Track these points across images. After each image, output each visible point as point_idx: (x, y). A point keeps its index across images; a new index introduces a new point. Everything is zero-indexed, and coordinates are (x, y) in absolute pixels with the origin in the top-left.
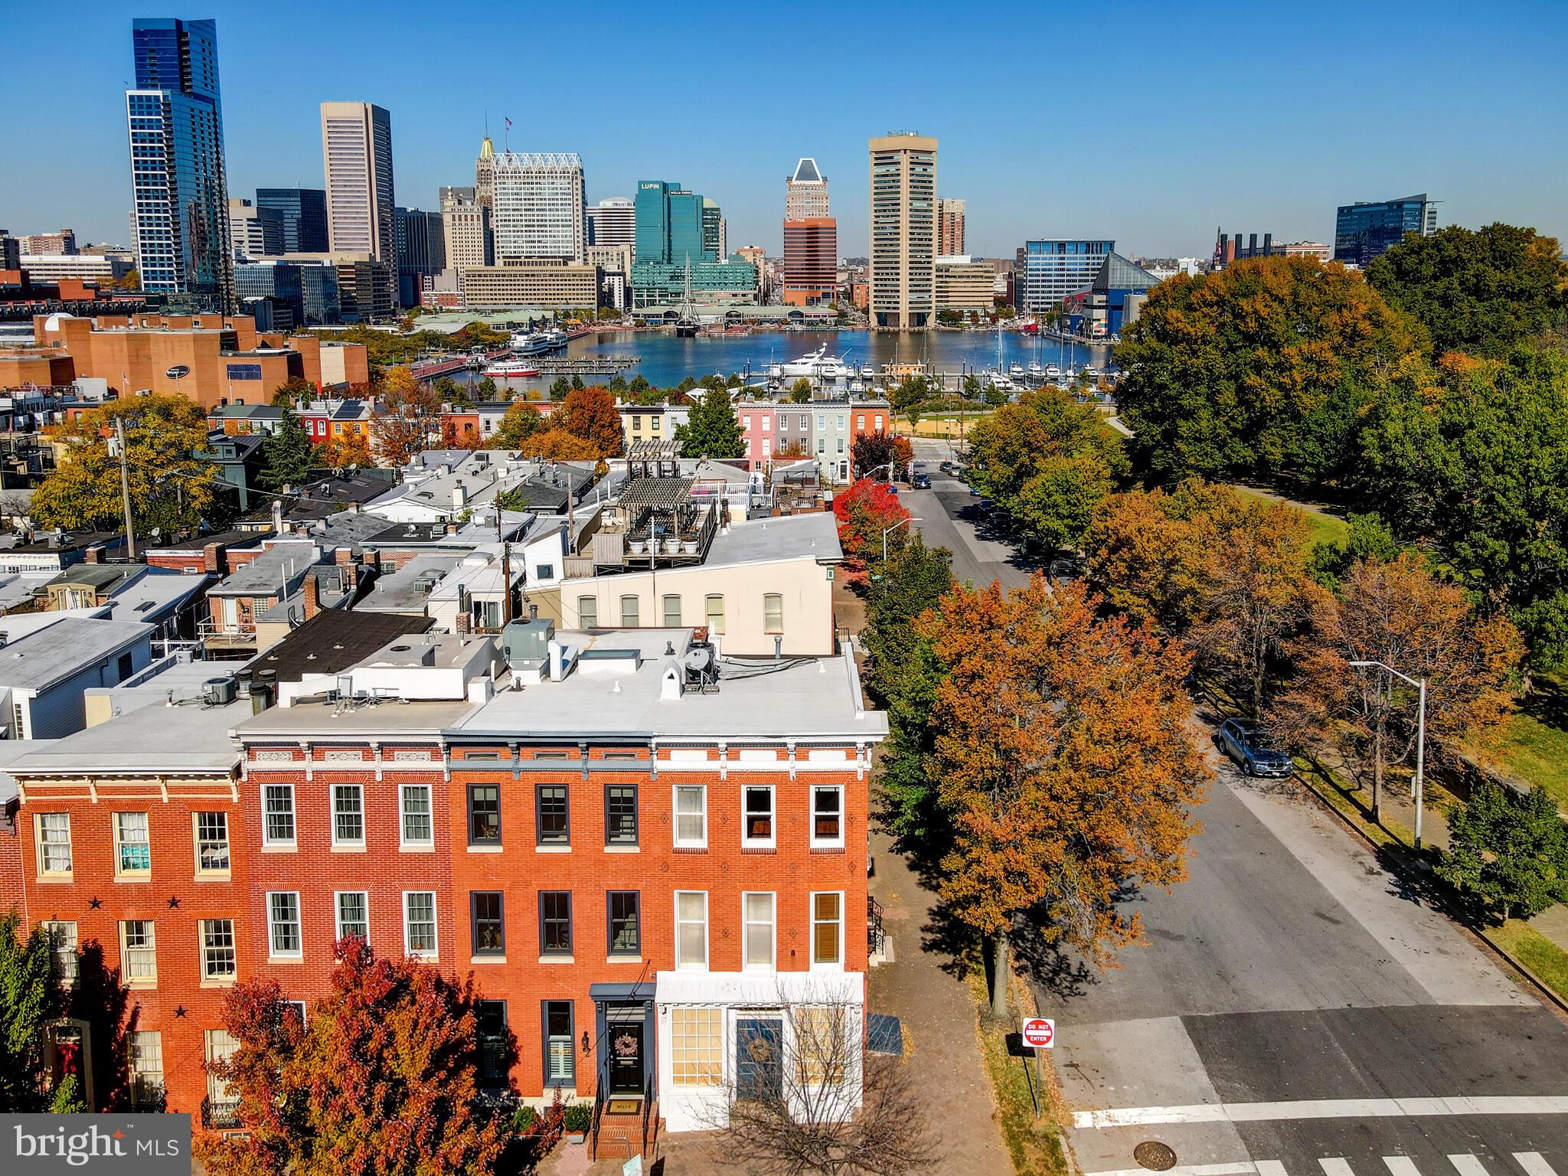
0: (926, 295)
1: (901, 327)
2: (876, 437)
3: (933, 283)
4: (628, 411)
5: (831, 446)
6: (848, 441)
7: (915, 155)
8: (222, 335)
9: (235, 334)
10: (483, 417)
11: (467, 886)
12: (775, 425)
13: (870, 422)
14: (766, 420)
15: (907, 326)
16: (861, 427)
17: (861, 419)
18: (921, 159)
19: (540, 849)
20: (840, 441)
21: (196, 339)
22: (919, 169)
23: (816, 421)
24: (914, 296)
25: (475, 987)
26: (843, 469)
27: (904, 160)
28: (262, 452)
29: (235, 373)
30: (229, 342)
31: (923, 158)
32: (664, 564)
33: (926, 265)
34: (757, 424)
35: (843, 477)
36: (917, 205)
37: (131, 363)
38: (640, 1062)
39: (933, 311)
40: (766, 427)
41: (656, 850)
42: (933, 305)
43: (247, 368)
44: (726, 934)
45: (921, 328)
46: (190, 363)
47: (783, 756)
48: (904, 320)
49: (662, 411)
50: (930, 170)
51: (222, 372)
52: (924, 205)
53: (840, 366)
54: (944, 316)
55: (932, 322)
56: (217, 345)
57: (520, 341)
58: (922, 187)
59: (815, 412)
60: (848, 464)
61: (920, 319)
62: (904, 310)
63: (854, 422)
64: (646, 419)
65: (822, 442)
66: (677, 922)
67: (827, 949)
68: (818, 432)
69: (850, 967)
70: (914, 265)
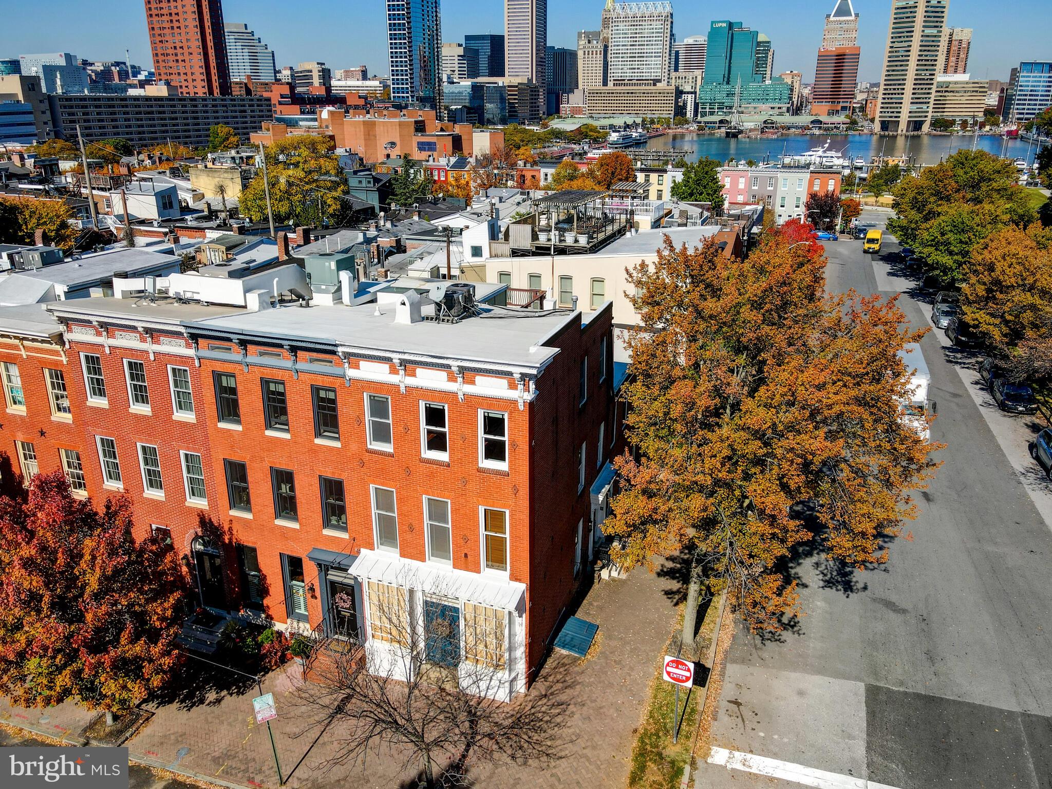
0: (924, 106)
1: (899, 132)
2: (827, 196)
3: (933, 96)
4: (642, 170)
5: (790, 202)
6: (804, 198)
8: (416, 122)
9: (423, 122)
10: (543, 171)
11: (220, 454)
12: (749, 185)
13: (824, 184)
14: (742, 180)
15: (904, 131)
16: (816, 188)
17: (817, 182)
19: (269, 433)
20: (798, 199)
21: (401, 124)
23: (781, 182)
24: (914, 107)
25: (234, 532)
28: (391, 184)
29: (422, 147)
30: (420, 127)
33: (929, 82)
34: (735, 183)
36: (928, 31)
37: (365, 140)
38: (354, 616)
39: (928, 120)
40: (741, 186)
41: (354, 447)
42: (930, 115)
43: (429, 144)
44: (411, 529)
45: (916, 133)
46: (397, 140)
47: (452, 378)
48: (903, 126)
49: (665, 171)
51: (415, 145)
52: (934, 31)
53: (838, 158)
55: (926, 128)
56: (412, 129)
57: (614, 136)
58: (935, 16)
59: (781, 175)
60: (802, 217)
61: (917, 125)
62: (904, 118)
63: (811, 184)
64: (654, 177)
65: (783, 198)
66: (374, 511)
67: (496, 558)
68: (782, 190)
69: (514, 577)
70: (918, 82)
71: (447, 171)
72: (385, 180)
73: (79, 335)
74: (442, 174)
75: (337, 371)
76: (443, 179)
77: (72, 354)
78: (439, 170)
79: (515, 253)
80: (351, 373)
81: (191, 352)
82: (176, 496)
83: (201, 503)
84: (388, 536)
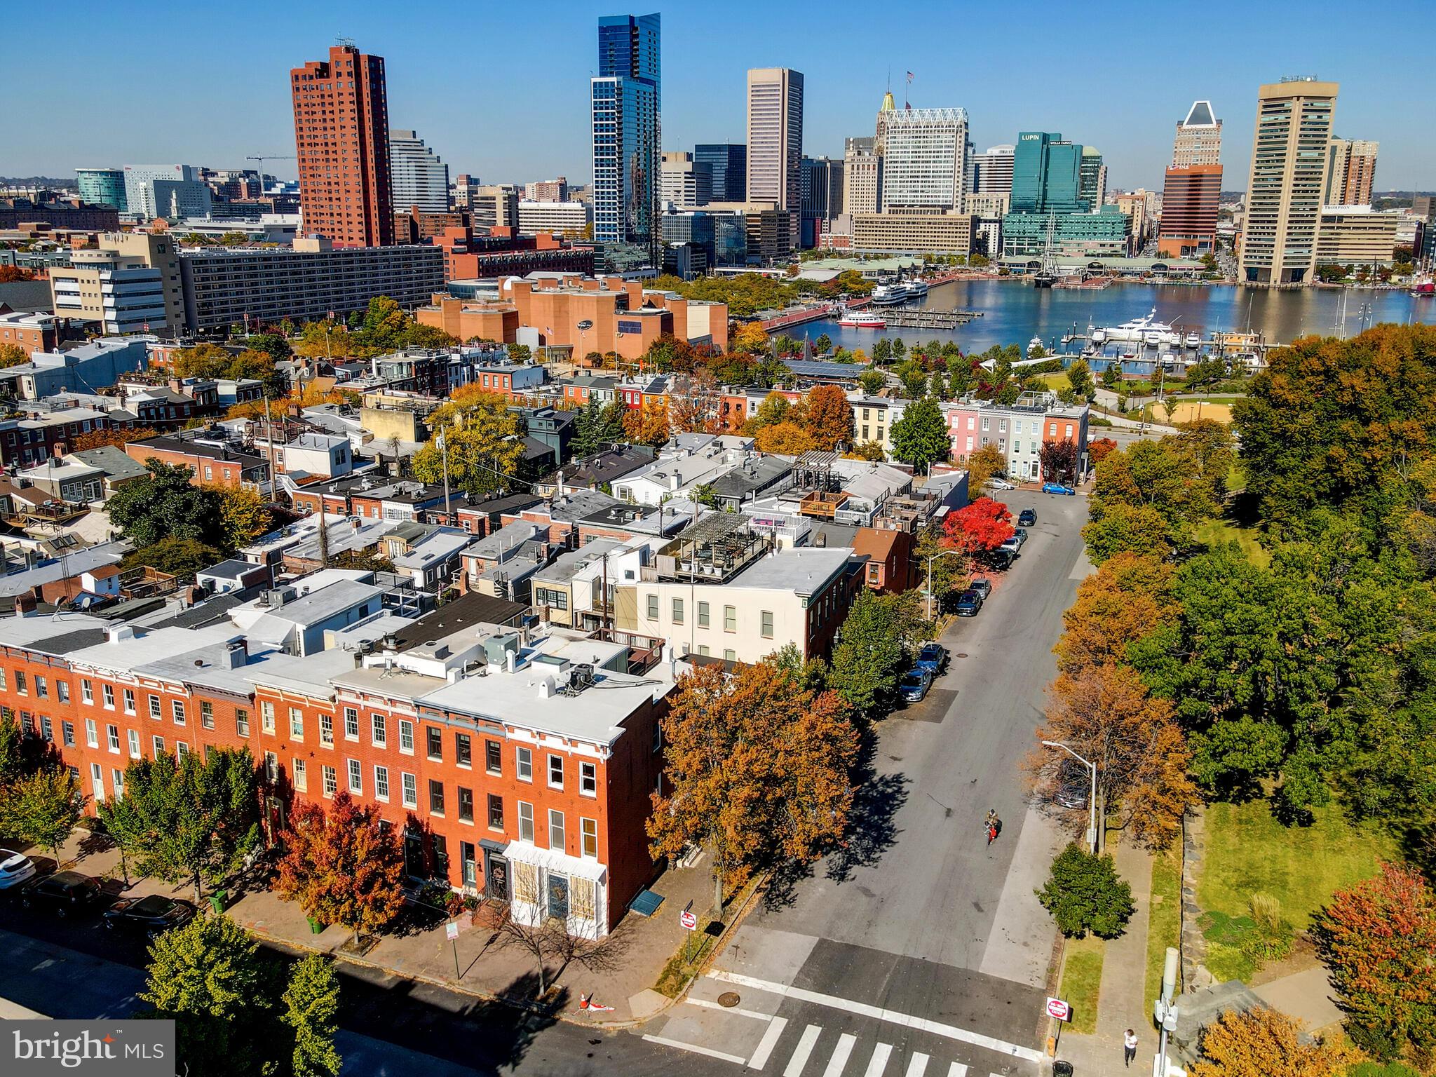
0: (1305, 250)
1: (1272, 283)
2: (1063, 444)
3: (1316, 237)
4: (860, 404)
5: (1025, 448)
6: (1040, 446)
7: (1309, 102)
8: (618, 297)
9: (627, 296)
10: (750, 399)
11: (428, 776)
12: (979, 425)
13: (1061, 430)
14: (971, 421)
15: (1279, 283)
16: (1052, 434)
17: (1054, 427)
18: (1316, 106)
19: (459, 765)
20: (1034, 444)
21: (599, 300)
22: (1312, 117)
23: (1013, 425)
24: (1291, 252)
25: (430, 826)
26: (1035, 468)
27: (1296, 107)
29: (625, 328)
30: (622, 303)
31: (1319, 104)
32: (701, 581)
33: (1309, 219)
34: (963, 423)
35: (1035, 474)
36: (1305, 154)
37: (555, 317)
38: (504, 884)
39: (1312, 268)
40: (971, 427)
41: (509, 778)
42: (1313, 261)
43: (633, 324)
44: (541, 829)
45: (1294, 284)
46: (594, 320)
47: (565, 743)
48: (1276, 275)
49: (886, 406)
50: (1326, 117)
51: (616, 327)
52: (1314, 154)
54: (1322, 271)
55: (1309, 278)
56: (613, 305)
57: (880, 291)
58: (1315, 135)
59: (1014, 417)
60: (1039, 464)
61: (1295, 274)
62: (1277, 266)
63: (1047, 429)
64: (873, 412)
65: (1017, 443)
66: (520, 816)
67: (590, 848)
68: (1015, 434)
69: (600, 861)
70: (1295, 218)
71: (641, 395)
72: (568, 421)
73: (345, 697)
74: (636, 397)
75: (502, 733)
76: (637, 403)
77: (339, 708)
78: (632, 393)
79: (661, 579)
80: (509, 735)
81: (415, 714)
82: (396, 799)
83: (412, 806)
84: (528, 832)
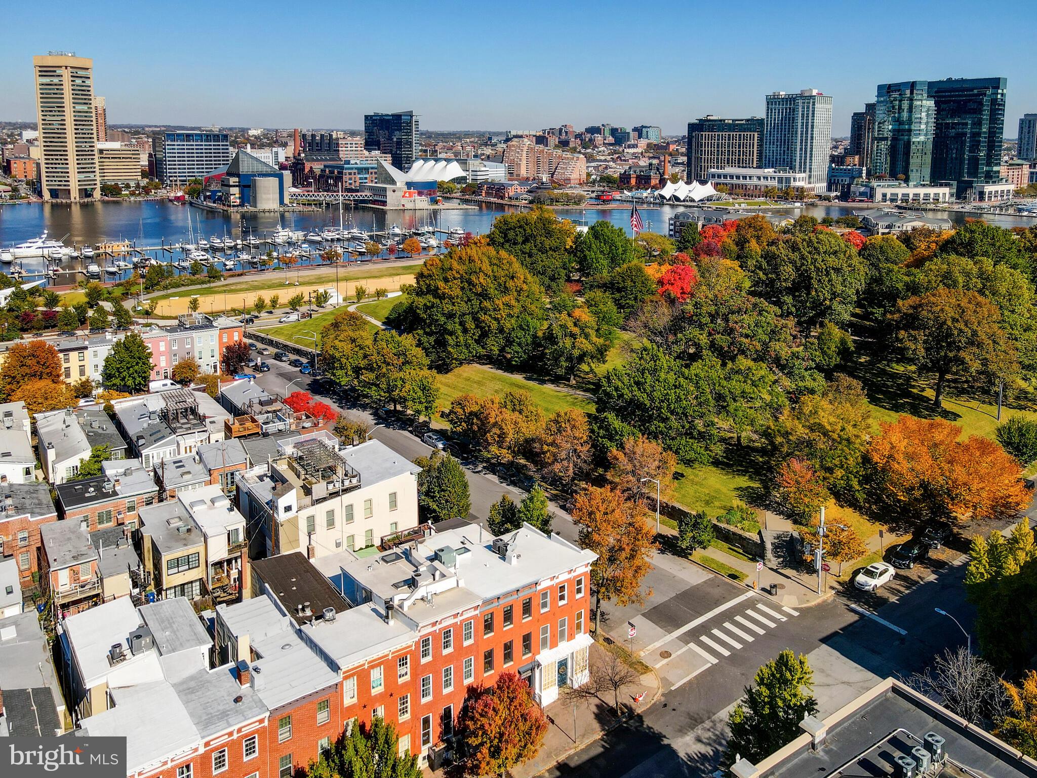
0: (92, 175)
1: (73, 200)
2: (236, 345)
4: (61, 351)
5: (206, 354)
6: (217, 349)
7: (74, 70)
13: (231, 337)
14: (162, 344)
15: (78, 199)
16: (225, 340)
17: (225, 336)
18: (79, 74)
20: (212, 351)
22: (78, 81)
23: (196, 340)
24: (82, 176)
26: (215, 367)
27: (66, 75)
31: (81, 73)
33: (90, 153)
34: (154, 347)
35: (216, 371)
36: (79, 107)
40: (161, 348)
42: (98, 182)
48: (75, 194)
50: (88, 82)
52: (85, 108)
54: (105, 190)
55: (97, 194)
58: (82, 94)
61: (86, 193)
62: (74, 188)
63: (221, 338)
64: (74, 354)
65: (200, 352)
67: (579, 629)
68: (198, 346)
69: (585, 632)
70: (80, 153)
75: (533, 590)
79: (317, 502)
